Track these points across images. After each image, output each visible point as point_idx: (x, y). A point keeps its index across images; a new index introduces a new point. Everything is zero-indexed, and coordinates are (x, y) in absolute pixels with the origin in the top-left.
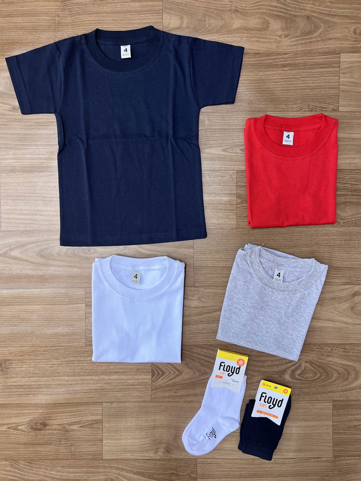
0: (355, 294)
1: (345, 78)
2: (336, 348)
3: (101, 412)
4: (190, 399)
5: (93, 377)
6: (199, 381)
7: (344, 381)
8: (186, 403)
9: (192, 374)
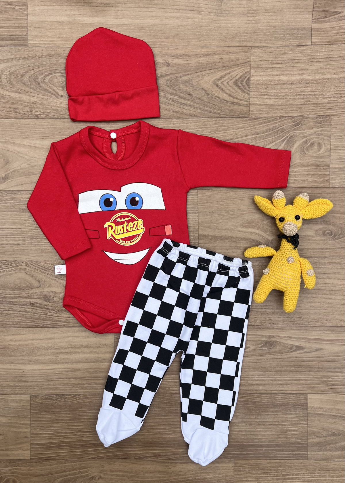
0: (5, 179)
1: (24, 432)
2: (27, 113)
3: (313, 33)
4: (204, 51)
5: (322, 77)
6: (192, 74)
7: (15, 72)
8: (208, 46)
9: (201, 82)
